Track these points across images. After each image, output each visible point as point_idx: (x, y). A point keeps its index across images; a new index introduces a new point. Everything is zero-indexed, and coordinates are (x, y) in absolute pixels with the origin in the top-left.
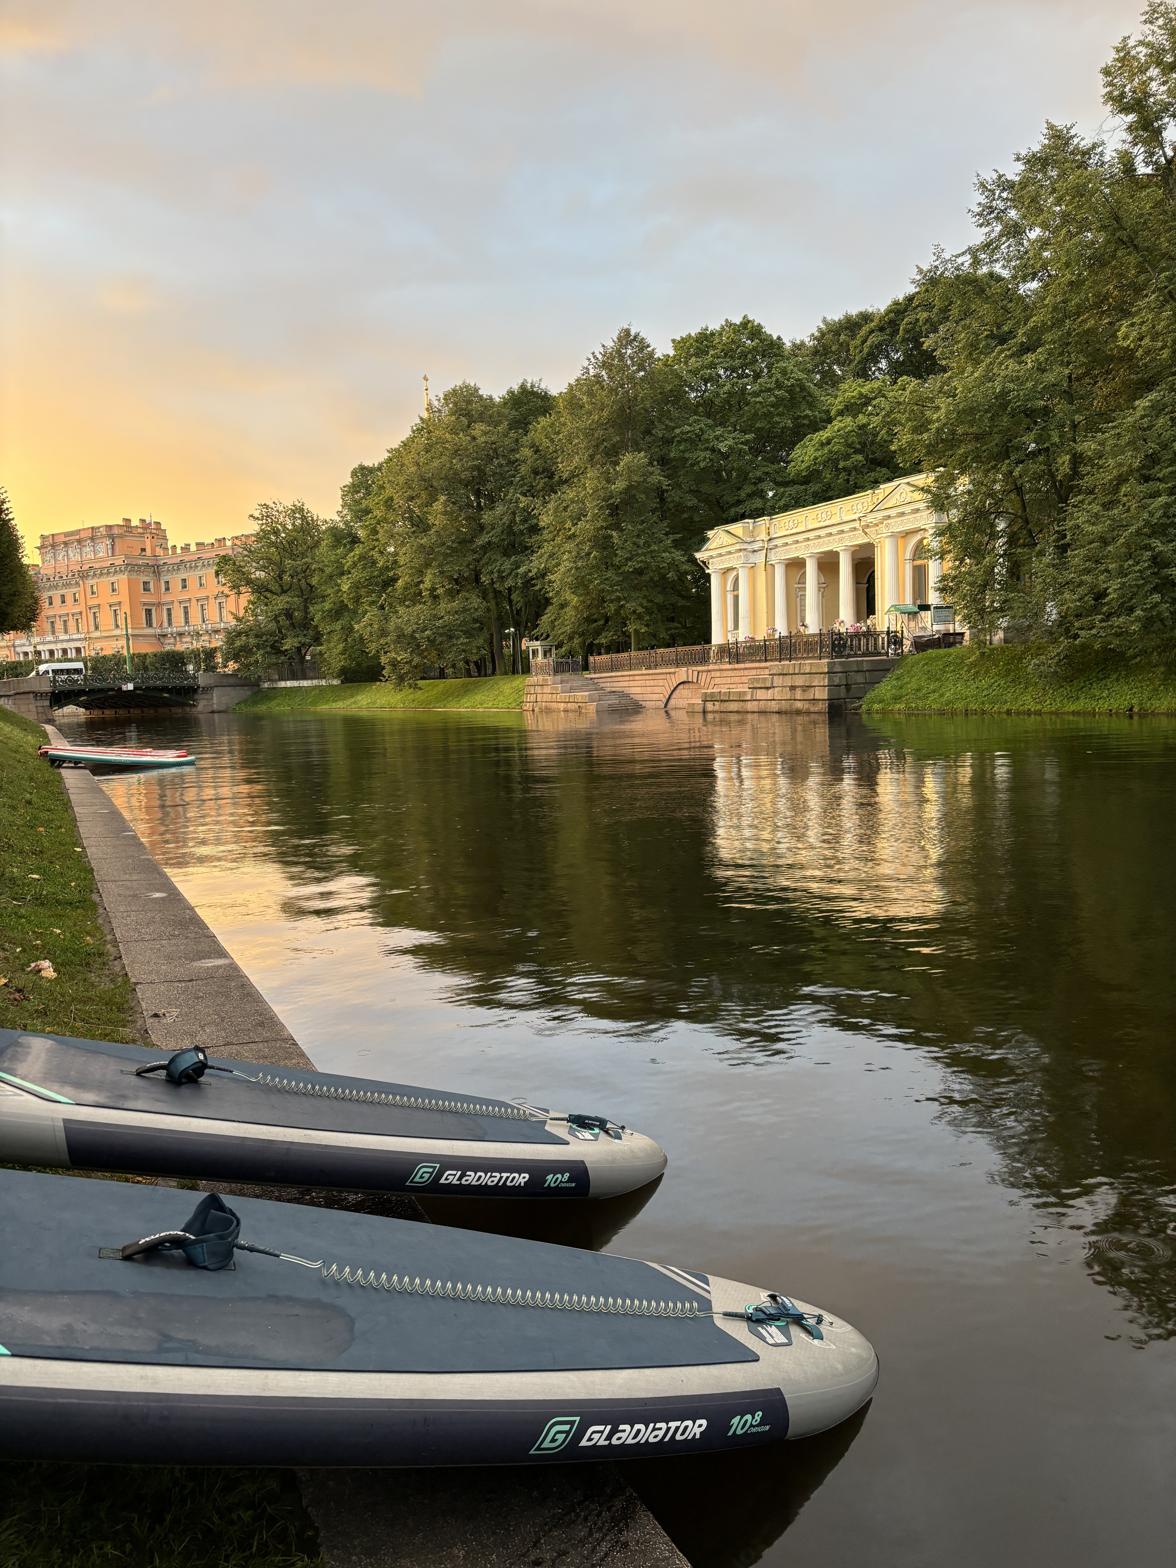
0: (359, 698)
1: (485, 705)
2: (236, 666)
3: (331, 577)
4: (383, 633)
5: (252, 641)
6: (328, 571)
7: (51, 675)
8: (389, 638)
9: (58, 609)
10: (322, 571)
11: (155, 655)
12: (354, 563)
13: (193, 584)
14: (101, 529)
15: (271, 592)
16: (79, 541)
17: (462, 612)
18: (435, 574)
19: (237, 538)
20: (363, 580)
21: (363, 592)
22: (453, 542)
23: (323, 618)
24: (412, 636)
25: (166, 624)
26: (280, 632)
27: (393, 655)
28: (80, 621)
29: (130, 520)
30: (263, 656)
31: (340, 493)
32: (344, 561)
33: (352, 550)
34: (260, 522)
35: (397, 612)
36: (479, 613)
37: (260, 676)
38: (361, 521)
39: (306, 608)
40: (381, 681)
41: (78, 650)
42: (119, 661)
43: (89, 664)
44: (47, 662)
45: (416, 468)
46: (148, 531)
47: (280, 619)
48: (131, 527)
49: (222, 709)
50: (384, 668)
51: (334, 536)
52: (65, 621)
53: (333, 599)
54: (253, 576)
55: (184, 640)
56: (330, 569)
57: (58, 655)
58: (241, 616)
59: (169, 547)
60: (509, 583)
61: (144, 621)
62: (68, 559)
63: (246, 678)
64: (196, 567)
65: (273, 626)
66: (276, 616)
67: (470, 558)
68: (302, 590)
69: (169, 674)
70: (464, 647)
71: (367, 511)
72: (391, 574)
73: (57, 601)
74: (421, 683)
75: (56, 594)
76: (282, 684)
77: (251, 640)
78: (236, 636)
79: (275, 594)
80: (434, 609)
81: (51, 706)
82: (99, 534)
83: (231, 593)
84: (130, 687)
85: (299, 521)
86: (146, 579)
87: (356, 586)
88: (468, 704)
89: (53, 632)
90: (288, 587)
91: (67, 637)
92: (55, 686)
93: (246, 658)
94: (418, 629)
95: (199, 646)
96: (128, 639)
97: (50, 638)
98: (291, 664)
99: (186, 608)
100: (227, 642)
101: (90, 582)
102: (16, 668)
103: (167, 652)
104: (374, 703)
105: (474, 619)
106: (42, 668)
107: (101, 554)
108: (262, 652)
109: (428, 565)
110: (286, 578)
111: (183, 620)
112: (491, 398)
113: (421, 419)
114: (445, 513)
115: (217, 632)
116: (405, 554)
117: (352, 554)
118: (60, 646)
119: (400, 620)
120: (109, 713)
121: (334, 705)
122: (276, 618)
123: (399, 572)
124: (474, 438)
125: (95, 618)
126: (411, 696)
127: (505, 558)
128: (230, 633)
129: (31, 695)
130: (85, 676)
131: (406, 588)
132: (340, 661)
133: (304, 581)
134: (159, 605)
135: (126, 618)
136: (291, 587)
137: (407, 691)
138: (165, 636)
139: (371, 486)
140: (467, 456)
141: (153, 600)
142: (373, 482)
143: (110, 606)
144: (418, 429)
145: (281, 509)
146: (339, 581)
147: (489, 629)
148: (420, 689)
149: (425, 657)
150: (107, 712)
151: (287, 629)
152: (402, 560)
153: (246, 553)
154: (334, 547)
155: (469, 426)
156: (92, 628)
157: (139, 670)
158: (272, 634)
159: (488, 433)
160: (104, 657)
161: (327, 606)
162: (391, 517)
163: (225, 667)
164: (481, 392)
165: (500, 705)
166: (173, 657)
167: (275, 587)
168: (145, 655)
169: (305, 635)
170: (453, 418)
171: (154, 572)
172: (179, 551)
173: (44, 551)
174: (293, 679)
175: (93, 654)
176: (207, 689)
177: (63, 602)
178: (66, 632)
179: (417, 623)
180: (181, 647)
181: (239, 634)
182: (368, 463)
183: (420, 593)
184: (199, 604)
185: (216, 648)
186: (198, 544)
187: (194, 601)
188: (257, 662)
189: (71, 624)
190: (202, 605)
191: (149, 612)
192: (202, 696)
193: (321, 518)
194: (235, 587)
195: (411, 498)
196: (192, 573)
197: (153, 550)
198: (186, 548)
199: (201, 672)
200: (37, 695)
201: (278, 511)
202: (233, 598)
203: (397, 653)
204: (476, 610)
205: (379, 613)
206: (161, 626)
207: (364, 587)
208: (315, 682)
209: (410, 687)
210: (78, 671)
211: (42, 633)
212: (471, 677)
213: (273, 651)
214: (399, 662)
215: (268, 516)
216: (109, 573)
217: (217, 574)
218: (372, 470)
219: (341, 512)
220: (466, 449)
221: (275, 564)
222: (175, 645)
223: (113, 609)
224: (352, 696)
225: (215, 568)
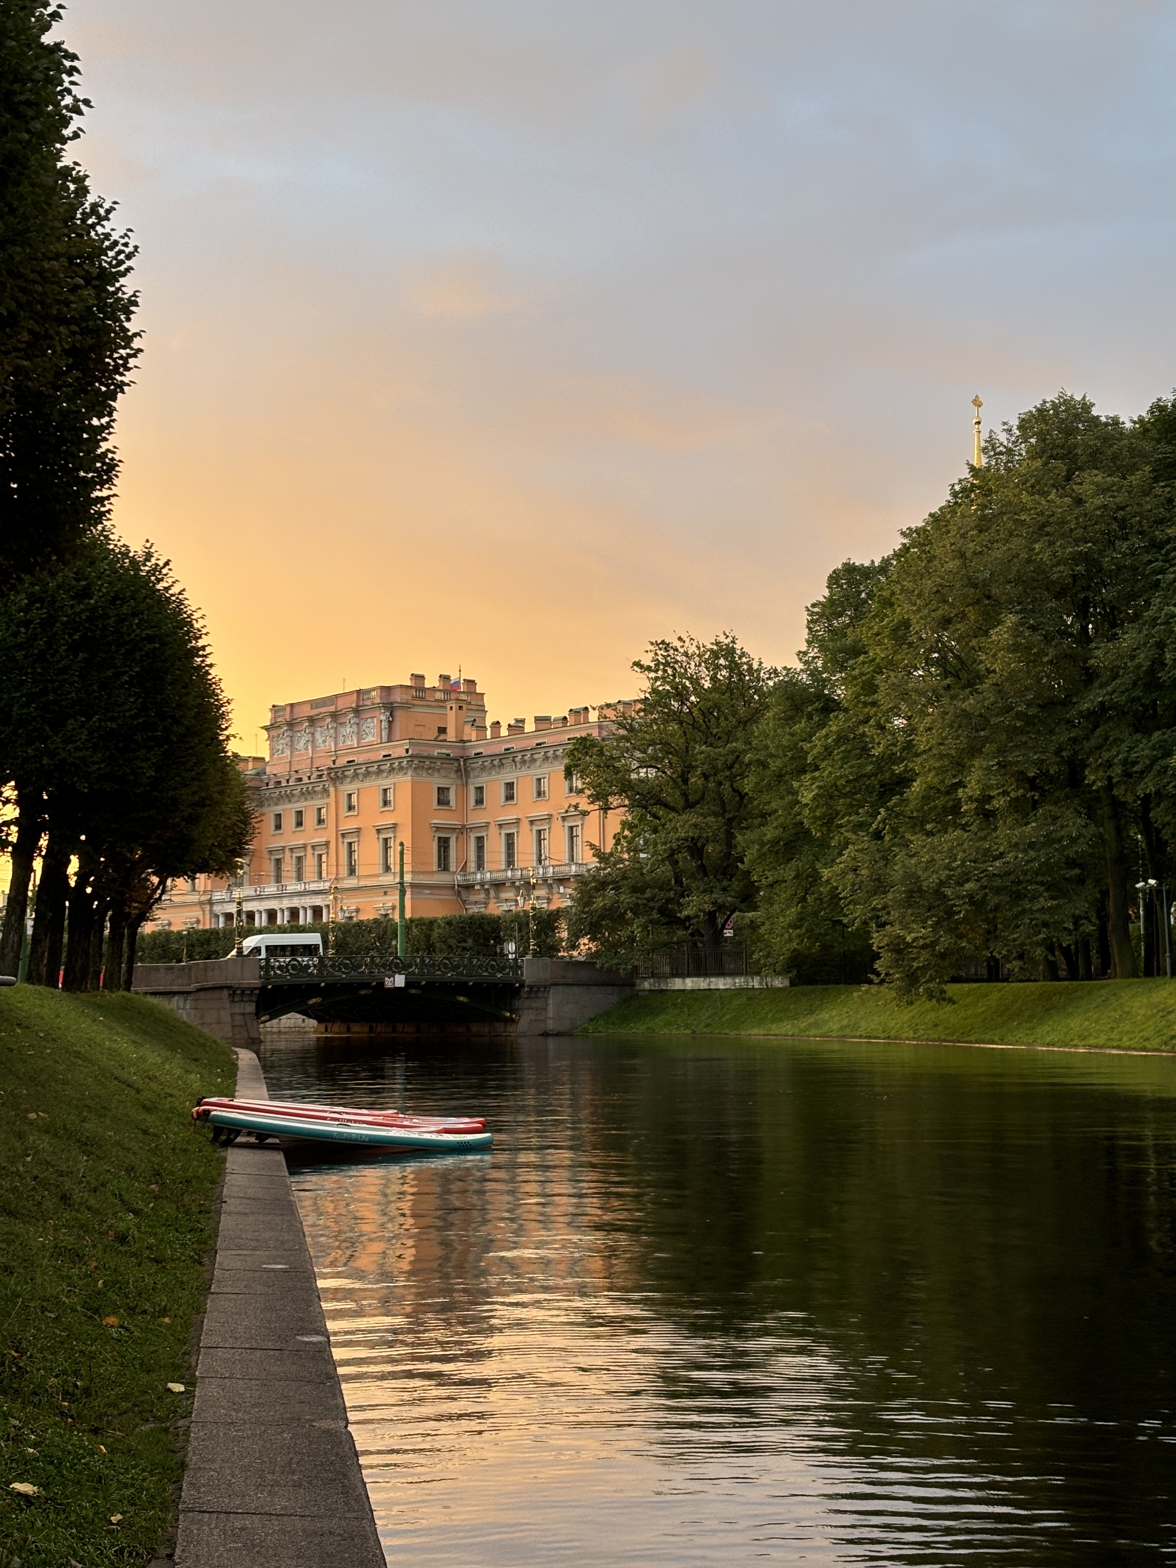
0: (825, 1015)
1: (1092, 1041)
2: (593, 946)
3: (779, 777)
4: (880, 886)
5: (626, 898)
6: (775, 765)
7: (263, 955)
8: (890, 896)
9: (290, 837)
10: (764, 765)
11: (449, 923)
12: (826, 749)
13: (525, 791)
14: (374, 693)
15: (666, 805)
16: (334, 716)
17: (1044, 844)
18: (989, 768)
19: (608, 706)
20: (842, 782)
21: (841, 804)
22: (1029, 704)
23: (762, 856)
24: (938, 893)
25: (472, 866)
26: (679, 882)
27: (897, 930)
28: (324, 858)
29: (422, 677)
30: (644, 927)
31: (805, 617)
32: (806, 746)
33: (822, 725)
34: (653, 675)
35: (906, 845)
36: (1081, 847)
37: (636, 968)
38: (843, 669)
39: (730, 836)
40: (870, 982)
41: (317, 911)
42: (385, 933)
43: (331, 938)
44: (260, 932)
45: (957, 562)
46: (453, 696)
47: (679, 857)
48: (424, 690)
49: (562, 1029)
50: (877, 956)
51: (791, 698)
52: (299, 859)
53: (782, 820)
54: (634, 776)
55: (504, 895)
56: (779, 762)
57: (282, 919)
58: (608, 851)
59: (488, 724)
60: (1148, 786)
61: (435, 859)
62: (314, 748)
63: (610, 970)
64: (533, 760)
65: (665, 871)
66: (673, 852)
67: (1064, 738)
68: (723, 802)
69: (470, 959)
70: (1046, 917)
71: (856, 651)
72: (898, 769)
73: (289, 821)
74: (952, 989)
75: (288, 810)
76: (678, 984)
77: (623, 897)
78: (597, 890)
79: (673, 809)
80: (984, 839)
81: (258, 1014)
82: (368, 702)
83: (592, 807)
84: (400, 981)
85: (724, 672)
86: (443, 783)
87: (828, 795)
88: (1053, 1037)
89: (278, 879)
90: (698, 796)
91: (300, 887)
92: (267, 977)
93: (613, 931)
94: (949, 877)
95: (528, 908)
96: (403, 893)
97: (271, 889)
98: (695, 944)
99: (510, 836)
100: (578, 901)
101: (348, 787)
102: (208, 941)
103: (472, 917)
104: (855, 1026)
105: (1068, 857)
106: (250, 943)
107: (370, 739)
108: (642, 920)
109: (974, 751)
110: (694, 779)
111: (503, 857)
112: (1116, 422)
113: (972, 468)
114: (1015, 648)
115: (562, 881)
116: (930, 729)
117: (824, 732)
118: (286, 903)
119: (914, 861)
120: (359, 1031)
121: (775, 1029)
122: (671, 857)
123: (916, 765)
124: (1079, 501)
125: (351, 852)
126: (932, 1016)
127: (1139, 736)
128: (585, 883)
129: (225, 993)
130: (321, 959)
131: (926, 798)
132: (790, 940)
133: (727, 785)
134: (463, 830)
135: (402, 853)
136: (702, 798)
137: (924, 1005)
138: (469, 887)
139: (865, 601)
140: (1063, 536)
141: (455, 822)
142: (870, 596)
143: (379, 831)
144: (963, 490)
145: (692, 649)
146: (795, 784)
147: (1098, 881)
148: (951, 1001)
149: (960, 937)
150: (355, 1028)
151: (692, 876)
152: (922, 742)
153: (622, 732)
154: (790, 720)
155: (1068, 478)
156: (344, 870)
157: (418, 951)
158: (663, 886)
159: (1108, 489)
160: (360, 924)
161: (770, 832)
162: (904, 657)
163: (574, 947)
164: (1095, 412)
165: (1126, 1042)
166: (481, 926)
167: (671, 795)
168: (432, 923)
169: (724, 889)
170: (1038, 463)
171: (458, 770)
172: (504, 732)
173: (274, 733)
174: (698, 975)
175: (340, 918)
176: (538, 990)
177: (299, 824)
178: (299, 878)
179: (948, 867)
180: (496, 909)
181: (603, 885)
182: (862, 559)
183: (955, 809)
184: (535, 828)
185: (558, 911)
186: (538, 720)
187: (525, 824)
188: (632, 939)
189: (310, 863)
190: (539, 832)
191: (444, 844)
192: (527, 1003)
193: (767, 665)
194: (600, 797)
195: (946, 623)
196: (524, 772)
197: (459, 730)
198: (517, 727)
199: (529, 957)
200: (235, 992)
201: (686, 654)
202: (595, 817)
203: (905, 927)
204: (1074, 841)
205: (874, 846)
206: (464, 868)
207: (845, 796)
208: (739, 982)
209: (931, 997)
210: (309, 950)
211: (257, 880)
212: (1058, 979)
213: (664, 920)
214: (909, 945)
215: (667, 664)
216: (380, 772)
217: (568, 773)
218: (866, 573)
219: (805, 653)
220: (1063, 522)
221: (676, 753)
222: (486, 904)
223: (382, 836)
224: (811, 1012)
225: (566, 761)
